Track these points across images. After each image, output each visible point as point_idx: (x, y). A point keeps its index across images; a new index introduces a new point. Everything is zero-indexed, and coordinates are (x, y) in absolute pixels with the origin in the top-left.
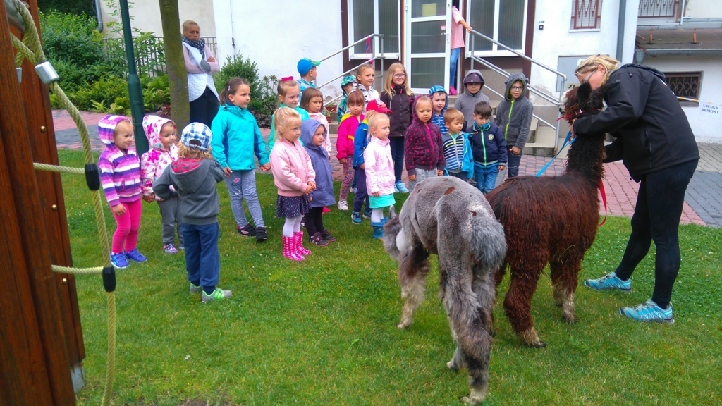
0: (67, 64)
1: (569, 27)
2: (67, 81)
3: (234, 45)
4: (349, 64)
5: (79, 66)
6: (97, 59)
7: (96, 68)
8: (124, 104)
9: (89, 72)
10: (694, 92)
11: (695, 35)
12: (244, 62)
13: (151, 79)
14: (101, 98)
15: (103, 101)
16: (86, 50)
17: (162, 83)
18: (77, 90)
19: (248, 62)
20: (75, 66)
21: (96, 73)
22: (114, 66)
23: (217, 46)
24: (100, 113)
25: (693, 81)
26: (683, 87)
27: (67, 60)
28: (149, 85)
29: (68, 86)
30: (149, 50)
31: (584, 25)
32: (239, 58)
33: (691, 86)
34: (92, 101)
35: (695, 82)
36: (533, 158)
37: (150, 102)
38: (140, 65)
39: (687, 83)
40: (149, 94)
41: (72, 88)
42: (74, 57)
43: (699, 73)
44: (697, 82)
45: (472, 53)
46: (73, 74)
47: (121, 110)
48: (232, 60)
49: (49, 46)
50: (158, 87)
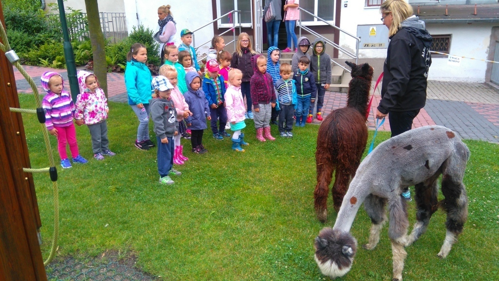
0: (21, 33)
1: (364, 5)
2: (22, 45)
3: (138, 18)
4: (218, 31)
5: (29, 34)
6: (42, 29)
7: (41, 35)
8: (62, 61)
9: (37, 38)
10: (446, 48)
11: (447, 9)
12: (145, 30)
13: (80, 43)
14: (46, 56)
15: (47, 59)
16: (34, 23)
17: (88, 46)
18: (29, 51)
19: (148, 30)
20: (27, 34)
21: (42, 39)
22: (54, 34)
23: (126, 18)
24: (45, 67)
25: (446, 41)
26: (440, 44)
27: (20, 30)
28: (79, 47)
29: (23, 48)
31: (374, 4)
32: (142, 28)
33: (444, 44)
34: (39, 59)
35: (447, 41)
36: (340, 94)
37: (80, 59)
38: (72, 33)
39: (442, 42)
40: (79, 54)
41: (25, 50)
42: (25, 28)
43: (450, 35)
44: (448, 41)
45: (300, 23)
46: (25, 40)
47: (60, 65)
48: (137, 29)
49: (7, 20)
50: (85, 48)
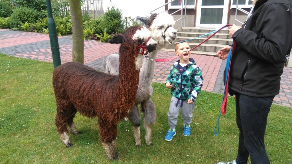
3: (111, 1)
32: (113, 8)
45: (237, 6)
48: (110, 9)
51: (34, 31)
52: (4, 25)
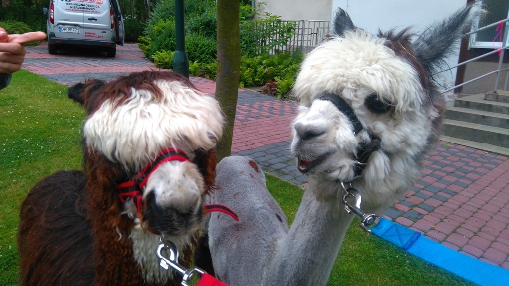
4: (467, 53)
17: (276, 61)
28: (264, 62)
30: (275, 32)
37: (261, 77)
40: (262, 70)
51: (205, 75)
52: (167, 63)
